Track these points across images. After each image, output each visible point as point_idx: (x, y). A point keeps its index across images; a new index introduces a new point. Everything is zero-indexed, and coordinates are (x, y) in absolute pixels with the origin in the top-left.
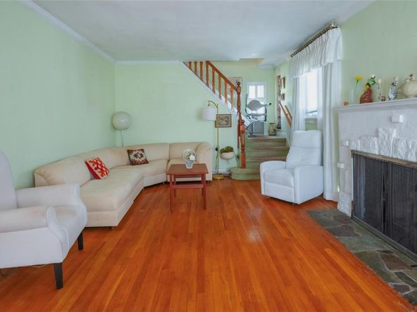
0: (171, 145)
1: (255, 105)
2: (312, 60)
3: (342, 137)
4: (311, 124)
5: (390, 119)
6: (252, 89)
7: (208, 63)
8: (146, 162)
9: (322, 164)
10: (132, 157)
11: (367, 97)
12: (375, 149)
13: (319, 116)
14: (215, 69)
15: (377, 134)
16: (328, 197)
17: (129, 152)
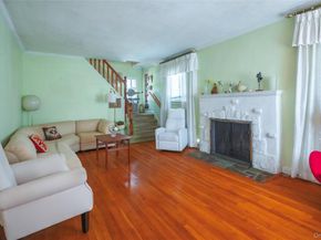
0: (76, 122)
1: (132, 92)
2: (178, 69)
3: (202, 111)
4: (177, 105)
5: (232, 102)
6: (128, 81)
7: (104, 61)
8: (60, 137)
9: (186, 127)
10: (48, 134)
11: (214, 91)
12: (223, 116)
13: (184, 100)
14: (109, 66)
15: (224, 109)
16: (191, 146)
17: (45, 130)
